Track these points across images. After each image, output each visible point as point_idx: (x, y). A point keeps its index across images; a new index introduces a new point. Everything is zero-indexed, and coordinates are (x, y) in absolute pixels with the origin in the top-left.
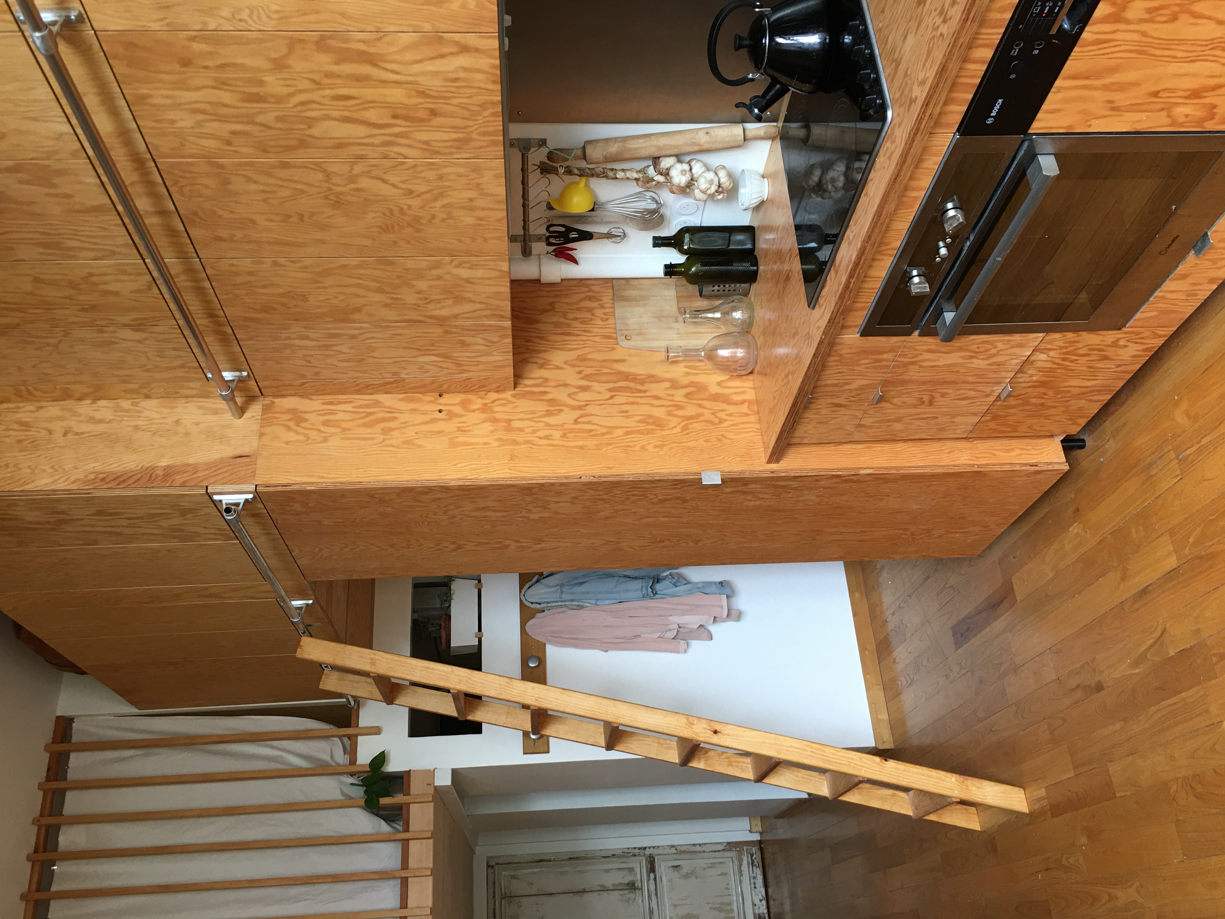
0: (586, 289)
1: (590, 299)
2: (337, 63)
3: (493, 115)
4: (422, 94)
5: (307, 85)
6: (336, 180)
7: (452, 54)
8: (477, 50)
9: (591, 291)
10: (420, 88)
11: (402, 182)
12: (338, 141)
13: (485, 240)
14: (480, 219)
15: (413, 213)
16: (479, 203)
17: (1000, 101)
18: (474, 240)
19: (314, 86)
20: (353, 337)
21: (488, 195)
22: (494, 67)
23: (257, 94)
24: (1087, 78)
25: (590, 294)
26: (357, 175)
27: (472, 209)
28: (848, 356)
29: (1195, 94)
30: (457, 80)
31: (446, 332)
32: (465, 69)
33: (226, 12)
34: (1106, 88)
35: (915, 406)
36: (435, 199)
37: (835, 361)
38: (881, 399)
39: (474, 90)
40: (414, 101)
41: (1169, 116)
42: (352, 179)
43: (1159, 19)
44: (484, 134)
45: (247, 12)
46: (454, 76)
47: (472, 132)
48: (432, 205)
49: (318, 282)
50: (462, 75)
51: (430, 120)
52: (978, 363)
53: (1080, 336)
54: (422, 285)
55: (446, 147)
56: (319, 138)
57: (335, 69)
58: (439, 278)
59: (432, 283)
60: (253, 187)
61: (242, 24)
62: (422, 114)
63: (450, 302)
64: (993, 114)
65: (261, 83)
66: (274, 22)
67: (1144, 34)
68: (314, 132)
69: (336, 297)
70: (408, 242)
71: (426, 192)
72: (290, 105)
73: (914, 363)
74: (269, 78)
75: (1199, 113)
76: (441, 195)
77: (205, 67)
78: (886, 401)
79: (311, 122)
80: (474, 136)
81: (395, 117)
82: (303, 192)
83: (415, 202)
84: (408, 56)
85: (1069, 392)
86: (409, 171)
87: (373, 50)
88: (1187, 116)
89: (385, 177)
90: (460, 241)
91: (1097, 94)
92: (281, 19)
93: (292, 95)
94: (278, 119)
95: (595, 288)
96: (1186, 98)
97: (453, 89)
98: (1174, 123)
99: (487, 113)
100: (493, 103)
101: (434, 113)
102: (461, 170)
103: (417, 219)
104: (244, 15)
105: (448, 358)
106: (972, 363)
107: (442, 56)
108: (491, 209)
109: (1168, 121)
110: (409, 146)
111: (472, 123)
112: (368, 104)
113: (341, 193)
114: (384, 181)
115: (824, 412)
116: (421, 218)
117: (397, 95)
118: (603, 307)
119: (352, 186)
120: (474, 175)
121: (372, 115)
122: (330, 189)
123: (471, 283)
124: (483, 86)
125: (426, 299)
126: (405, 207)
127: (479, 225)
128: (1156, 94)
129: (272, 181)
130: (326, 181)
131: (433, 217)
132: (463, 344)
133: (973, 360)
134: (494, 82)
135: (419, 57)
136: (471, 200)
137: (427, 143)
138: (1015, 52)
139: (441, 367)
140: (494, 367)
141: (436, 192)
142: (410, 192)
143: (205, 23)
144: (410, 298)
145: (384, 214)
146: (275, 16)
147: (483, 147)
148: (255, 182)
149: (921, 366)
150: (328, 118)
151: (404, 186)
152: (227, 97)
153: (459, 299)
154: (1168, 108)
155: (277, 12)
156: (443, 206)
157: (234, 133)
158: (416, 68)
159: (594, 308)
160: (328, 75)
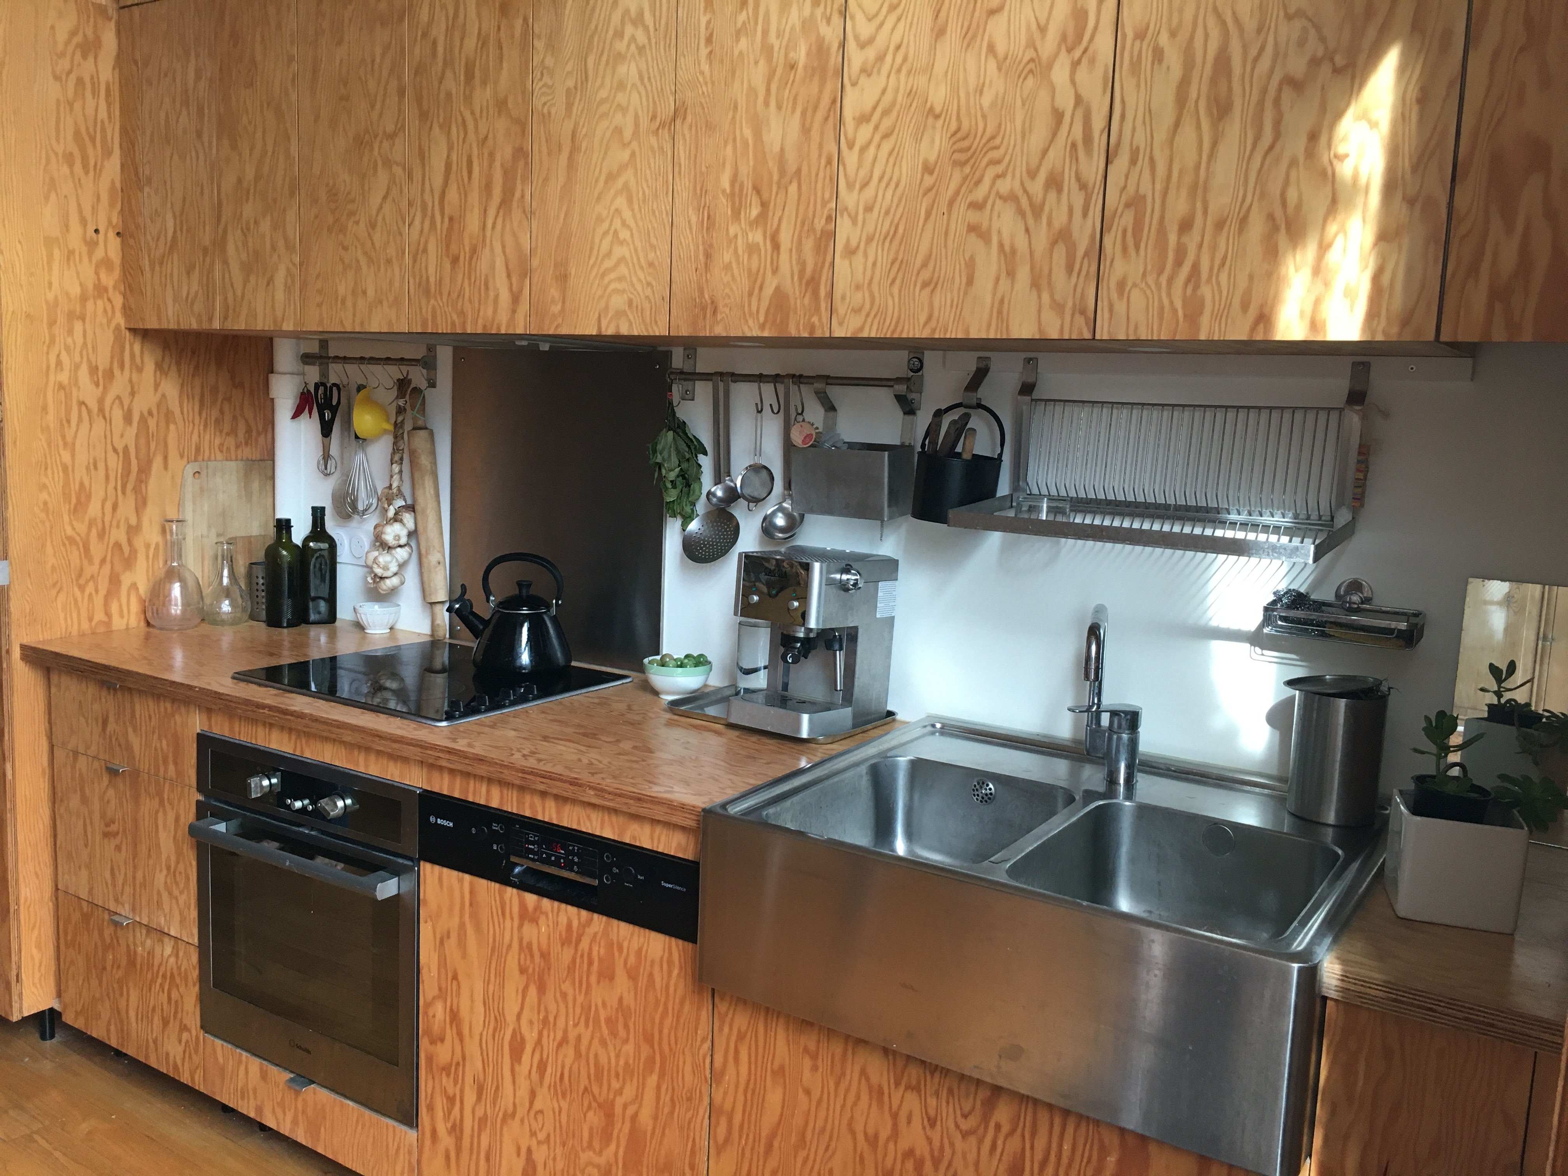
0: (260, 429)
1: (249, 431)
2: (502, 165)
3: (453, 324)
4: (474, 251)
5: (483, 130)
6: (386, 145)
7: (511, 284)
8: (514, 311)
9: (259, 434)
10: (479, 249)
11: (384, 219)
12: (427, 154)
13: (319, 305)
14: (343, 302)
15: (349, 228)
16: (361, 302)
17: (451, 825)
18: (319, 292)
19: (481, 136)
20: (199, 134)
21: (370, 311)
22: (499, 328)
23: (473, 77)
24: (471, 905)
25: (254, 434)
26: (391, 167)
27: (354, 292)
28: (172, 724)
29: (454, 1016)
30: (487, 288)
31: (205, 250)
32: (497, 297)
33: (549, 61)
34: (462, 927)
35: (103, 815)
36: (365, 253)
37: (166, 709)
38: (113, 772)
39: (477, 305)
40: (467, 241)
41: (434, 998)
42: (388, 163)
43: (522, 956)
44: (434, 312)
45: (550, 83)
46: (491, 286)
47: (436, 299)
48: (359, 248)
49: (268, 104)
50: (492, 294)
51: (448, 256)
52: (161, 878)
53: (194, 985)
54: (265, 226)
55: (420, 271)
56: (429, 134)
57: (497, 164)
58: (274, 248)
59: (268, 239)
60: (378, 50)
61: (539, 76)
62: (454, 249)
63: (244, 257)
64: (439, 821)
65: (484, 83)
66: (540, 107)
67: (510, 946)
68: (436, 130)
69: (250, 122)
70: (316, 217)
71: (373, 244)
72: (462, 109)
73: (162, 803)
74: (489, 91)
75: (436, 1028)
76: (370, 261)
77: (499, 27)
78: (110, 781)
79: (446, 127)
80: (432, 302)
81: (451, 219)
82: (373, 106)
83: (362, 230)
84: (509, 241)
85: (121, 994)
86: (395, 227)
87: (515, 204)
88: (434, 1016)
89: (389, 200)
90: (318, 276)
91: (456, 919)
92: (543, 115)
93: (473, 113)
94: (449, 95)
95: (261, 440)
96: (451, 1009)
97: (478, 283)
98: (428, 1005)
99: (455, 317)
100: (464, 324)
101: (455, 261)
102: (397, 284)
103: (343, 230)
104: (547, 79)
105: (171, 247)
106: (161, 871)
107: (509, 276)
108: (354, 315)
109: (429, 997)
110: (422, 231)
111: (445, 300)
112: (464, 194)
113: (372, 150)
114: (385, 198)
115: (96, 707)
116: (345, 235)
117: (473, 223)
118: (237, 447)
119: (380, 163)
120: (391, 299)
121: (453, 195)
122: (376, 137)
123: (268, 284)
124: (481, 314)
125: (248, 229)
126: (357, 218)
127: (337, 299)
128: (455, 977)
129: (385, 73)
130: (384, 132)
131: (346, 249)
132: (190, 270)
133: (165, 872)
134: (485, 327)
135: (508, 251)
136: (364, 293)
137: (425, 251)
138: (495, 827)
139: (158, 239)
140: (159, 306)
141: (373, 254)
142: (373, 225)
143: (539, 38)
144: (249, 210)
145: (349, 193)
146: (545, 111)
147: (421, 309)
148: (383, 55)
149: (157, 812)
150: (450, 148)
151: (380, 219)
152: (471, 43)
153: (247, 269)
154: (442, 994)
155: (549, 113)
156: (357, 261)
157: (434, 43)
158: (498, 249)
159: (236, 436)
160: (491, 155)
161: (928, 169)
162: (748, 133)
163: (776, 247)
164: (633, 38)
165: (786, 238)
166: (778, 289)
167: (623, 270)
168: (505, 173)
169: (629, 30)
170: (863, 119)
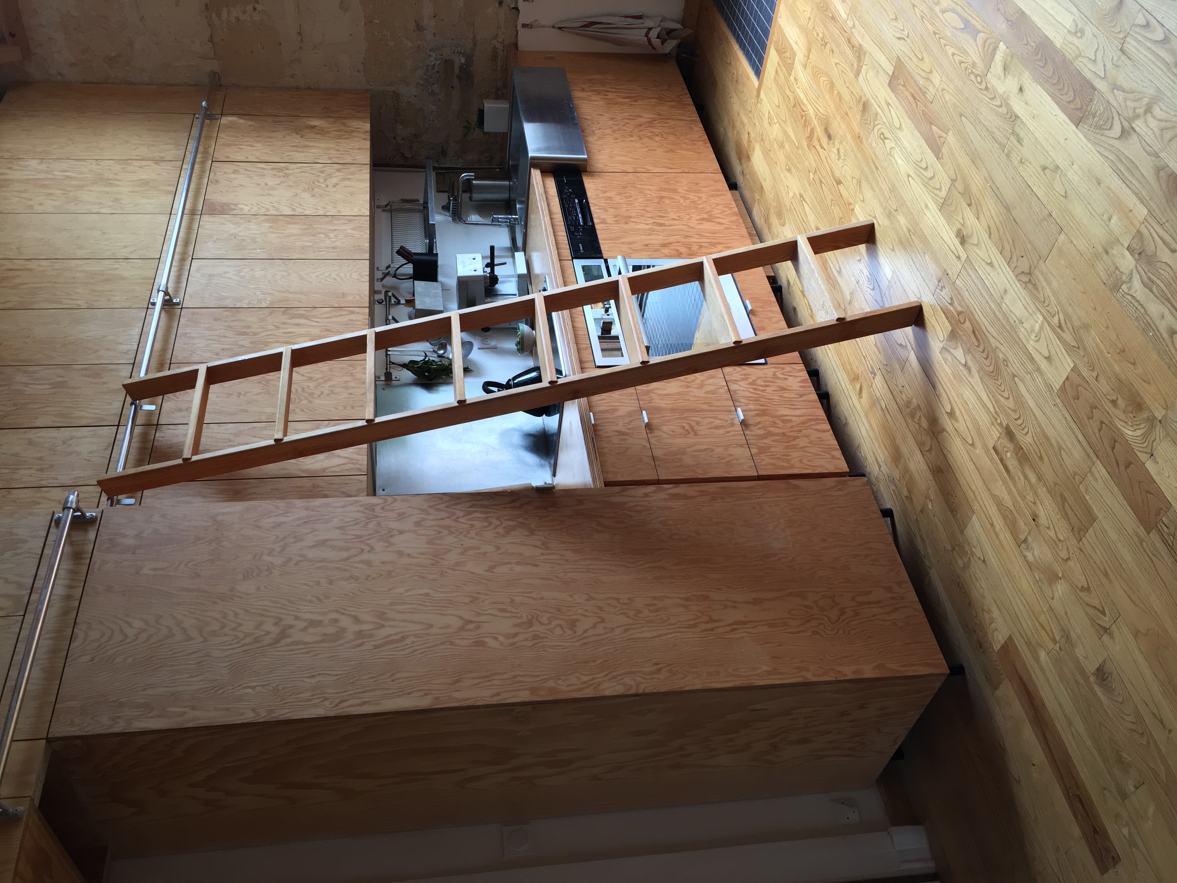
4: (329, 330)
5: (271, 327)
7: (346, 315)
8: (358, 313)
11: (308, 373)
14: (351, 394)
15: (310, 391)
16: (352, 384)
17: (581, 244)
19: (275, 328)
22: (366, 319)
23: (245, 332)
24: (611, 240)
27: (346, 388)
30: (347, 324)
32: (351, 320)
33: (246, 301)
34: (623, 243)
35: (684, 437)
41: (661, 253)
45: (257, 301)
48: (323, 385)
50: (350, 323)
52: (697, 393)
57: (289, 321)
61: (252, 305)
65: (250, 327)
66: (267, 304)
71: (321, 378)
72: (259, 337)
74: (254, 325)
77: (226, 321)
78: (657, 429)
79: (267, 343)
83: (311, 385)
84: (325, 316)
87: (309, 314)
90: (336, 409)
93: (263, 332)
94: (251, 343)
103: (312, 395)
104: (255, 302)
106: (692, 392)
108: (358, 387)
116: (314, 394)
120: (350, 368)
126: (306, 386)
127: (350, 397)
131: (322, 393)
135: (330, 316)
136: (347, 382)
141: (326, 378)
142: (311, 379)
143: (236, 305)
149: (658, 395)
151: (308, 375)
152: (229, 333)
155: (270, 301)
156: (330, 386)
158: (328, 320)
160: (283, 324)
161: (314, 196)
162: (292, 238)
163: (335, 230)
164: (246, 272)
165: (332, 228)
166: (352, 229)
167: (342, 275)
168: (293, 318)
169: (242, 274)
170: (294, 210)
